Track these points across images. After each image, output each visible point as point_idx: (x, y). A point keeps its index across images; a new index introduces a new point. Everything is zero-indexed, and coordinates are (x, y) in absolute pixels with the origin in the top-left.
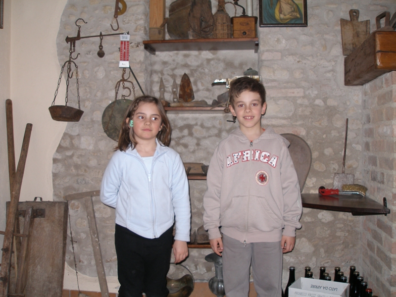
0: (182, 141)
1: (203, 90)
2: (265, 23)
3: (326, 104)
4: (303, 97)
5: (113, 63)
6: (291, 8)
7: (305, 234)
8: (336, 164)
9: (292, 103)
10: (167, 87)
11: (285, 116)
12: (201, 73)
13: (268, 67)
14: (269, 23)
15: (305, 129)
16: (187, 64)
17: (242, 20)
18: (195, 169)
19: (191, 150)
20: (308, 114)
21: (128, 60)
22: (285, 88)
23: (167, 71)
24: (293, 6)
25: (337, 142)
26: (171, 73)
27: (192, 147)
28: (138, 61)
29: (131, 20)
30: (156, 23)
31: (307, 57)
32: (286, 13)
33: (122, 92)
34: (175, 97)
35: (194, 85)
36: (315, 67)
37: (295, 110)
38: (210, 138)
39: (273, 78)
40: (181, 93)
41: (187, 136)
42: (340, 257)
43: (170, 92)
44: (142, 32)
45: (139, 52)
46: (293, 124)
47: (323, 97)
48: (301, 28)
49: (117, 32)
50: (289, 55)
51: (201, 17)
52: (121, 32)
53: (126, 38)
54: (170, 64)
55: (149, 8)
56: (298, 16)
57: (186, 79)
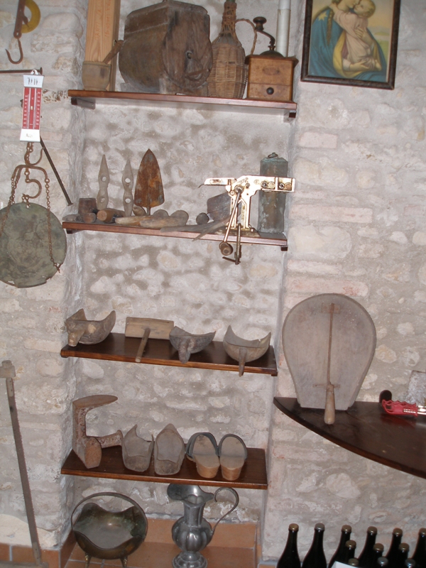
0: (136, 277)
1: (181, 184)
2: (313, 74)
3: (411, 242)
4: (371, 226)
5: (7, 128)
6: (366, 49)
7: (347, 468)
8: (417, 354)
9: (348, 235)
10: (113, 174)
11: (333, 257)
12: (179, 151)
13: (310, 161)
14: (320, 74)
15: (367, 285)
16: (154, 132)
17: (267, 62)
18: (158, 333)
19: (153, 294)
20: (375, 255)
21: (37, 128)
22: (339, 205)
23: (115, 142)
24: (370, 46)
25: (422, 314)
26: (122, 147)
27: (154, 289)
28: (58, 127)
29: (48, 44)
30: (98, 50)
31: (386, 150)
32: (355, 59)
33: (25, 188)
34: (128, 195)
35: (165, 173)
36: (398, 169)
37: (353, 247)
38: (189, 275)
39: (318, 183)
40: (140, 188)
41: (145, 268)
42: (403, 509)
43: (118, 184)
44: (69, 69)
45: (61, 110)
46: (346, 274)
47: (408, 228)
48: (381, 90)
49: (19, 67)
50: (353, 142)
51: (187, 49)
52: (26, 68)
53: (35, 81)
54: (122, 130)
55: (86, 18)
56: (378, 66)
57: (149, 161)
